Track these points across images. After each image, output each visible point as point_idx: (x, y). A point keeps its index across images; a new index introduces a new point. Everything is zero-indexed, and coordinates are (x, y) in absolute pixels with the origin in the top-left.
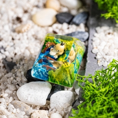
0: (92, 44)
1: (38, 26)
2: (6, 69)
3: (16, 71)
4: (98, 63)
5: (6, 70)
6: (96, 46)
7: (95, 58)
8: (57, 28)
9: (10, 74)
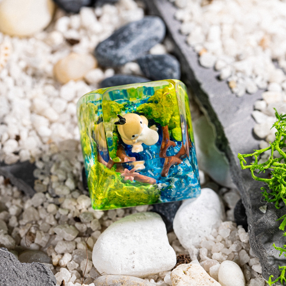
0: (187, 43)
1: (21, 38)
2: (13, 186)
3: (45, 183)
4: (235, 90)
5: (15, 189)
6: (202, 45)
7: (219, 78)
8: (70, 27)
9: (38, 198)
